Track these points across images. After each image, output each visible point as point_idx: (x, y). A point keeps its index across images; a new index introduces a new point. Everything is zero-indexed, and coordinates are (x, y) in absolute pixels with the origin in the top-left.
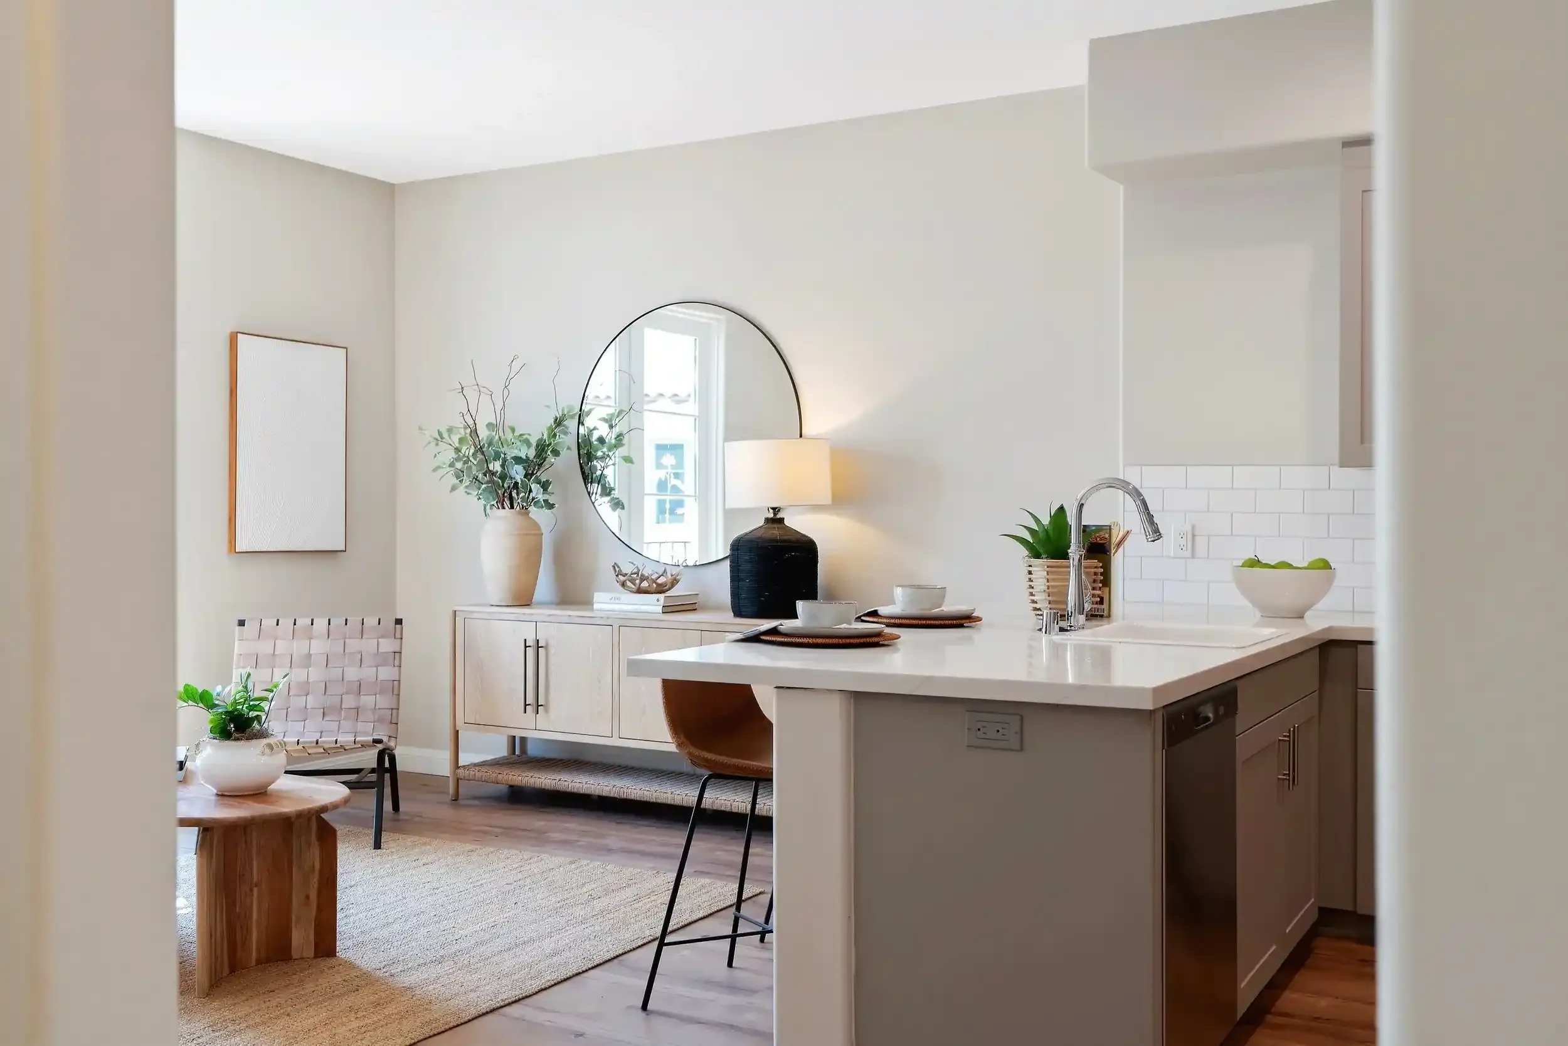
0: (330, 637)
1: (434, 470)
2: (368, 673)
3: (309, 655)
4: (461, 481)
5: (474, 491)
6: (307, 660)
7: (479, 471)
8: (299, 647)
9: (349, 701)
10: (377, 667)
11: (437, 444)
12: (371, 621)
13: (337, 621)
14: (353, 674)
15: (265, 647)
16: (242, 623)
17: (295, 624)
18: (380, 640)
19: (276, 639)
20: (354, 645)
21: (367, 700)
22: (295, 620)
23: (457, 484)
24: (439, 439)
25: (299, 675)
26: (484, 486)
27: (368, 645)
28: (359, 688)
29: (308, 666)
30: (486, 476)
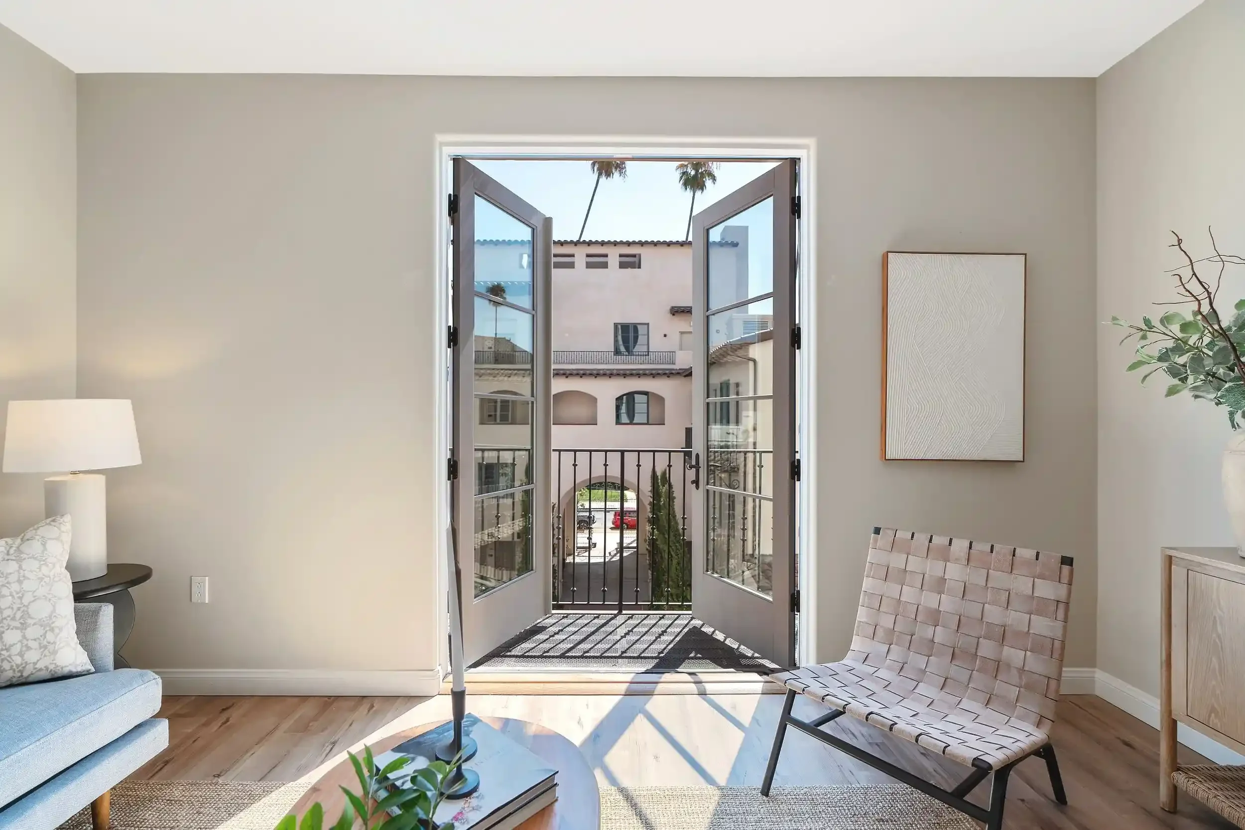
0: (970, 564)
1: (1133, 367)
2: (1016, 618)
3: (943, 580)
4: (1184, 380)
5: (1209, 393)
6: (940, 585)
7: (1220, 363)
8: (934, 568)
9: (987, 649)
10: (1030, 614)
11: (1144, 337)
12: (1026, 553)
13: (982, 547)
14: (994, 614)
15: (897, 560)
16: (877, 531)
17: (930, 541)
18: (1036, 580)
19: (908, 554)
20: (999, 579)
21: (1014, 655)
22: (932, 536)
23: (1177, 385)
24: (1145, 327)
25: (930, 600)
26: (1227, 385)
27: (1021, 584)
28: (1002, 636)
29: (940, 592)
30: (1233, 371)
